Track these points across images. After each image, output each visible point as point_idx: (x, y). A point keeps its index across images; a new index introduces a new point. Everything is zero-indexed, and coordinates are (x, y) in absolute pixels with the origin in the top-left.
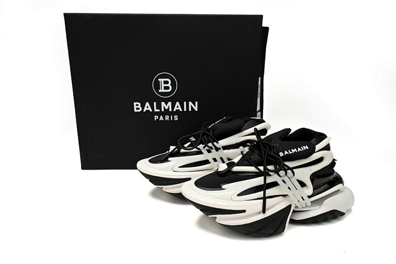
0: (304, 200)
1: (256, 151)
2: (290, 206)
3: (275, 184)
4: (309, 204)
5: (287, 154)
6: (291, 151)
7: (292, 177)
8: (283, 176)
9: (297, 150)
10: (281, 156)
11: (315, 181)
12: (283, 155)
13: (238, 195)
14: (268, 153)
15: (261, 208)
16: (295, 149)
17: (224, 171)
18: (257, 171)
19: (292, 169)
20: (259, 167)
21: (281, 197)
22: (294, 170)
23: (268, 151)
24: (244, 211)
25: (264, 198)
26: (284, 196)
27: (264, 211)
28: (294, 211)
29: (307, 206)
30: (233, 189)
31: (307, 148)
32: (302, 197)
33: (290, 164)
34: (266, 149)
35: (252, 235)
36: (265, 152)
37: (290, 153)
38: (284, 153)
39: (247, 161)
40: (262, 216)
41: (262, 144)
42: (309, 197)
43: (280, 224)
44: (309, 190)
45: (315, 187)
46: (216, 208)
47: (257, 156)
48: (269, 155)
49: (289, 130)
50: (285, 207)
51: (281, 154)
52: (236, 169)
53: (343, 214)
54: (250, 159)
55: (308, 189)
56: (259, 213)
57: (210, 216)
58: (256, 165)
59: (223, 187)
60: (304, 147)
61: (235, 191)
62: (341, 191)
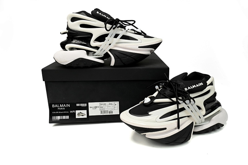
0: (200, 118)
1: (168, 88)
2: (193, 123)
3: (183, 109)
4: (204, 120)
5: (190, 89)
6: (192, 87)
7: (194, 104)
8: (188, 104)
9: (196, 86)
10: (186, 90)
11: (207, 106)
12: (187, 89)
13: (160, 118)
14: (177, 89)
15: (176, 126)
16: (195, 86)
17: (149, 103)
18: (171, 101)
19: (193, 98)
20: (172, 99)
21: (187, 117)
22: (194, 99)
23: (177, 88)
24: (165, 129)
25: (178, 119)
26: (188, 116)
27: (179, 127)
28: (195, 126)
29: (202, 122)
30: (156, 114)
31: (202, 84)
32: (199, 116)
33: (192, 95)
34: (176, 87)
35: (170, 144)
36: (175, 89)
37: (192, 88)
38: (188, 88)
39: (163, 95)
40: (177, 131)
41: (172, 83)
42: (204, 116)
43: (188, 135)
44: (204, 111)
45: (206, 109)
46: (147, 128)
47: (169, 91)
48: (178, 91)
49: (187, 73)
50: (190, 124)
51: (186, 89)
52: (156, 101)
53: (223, 125)
54: (165, 93)
55: (202, 111)
56: (176, 129)
57: (142, 134)
58: (170, 97)
59: (150, 113)
60: (200, 84)
61: (158, 116)
62: (221, 111)
